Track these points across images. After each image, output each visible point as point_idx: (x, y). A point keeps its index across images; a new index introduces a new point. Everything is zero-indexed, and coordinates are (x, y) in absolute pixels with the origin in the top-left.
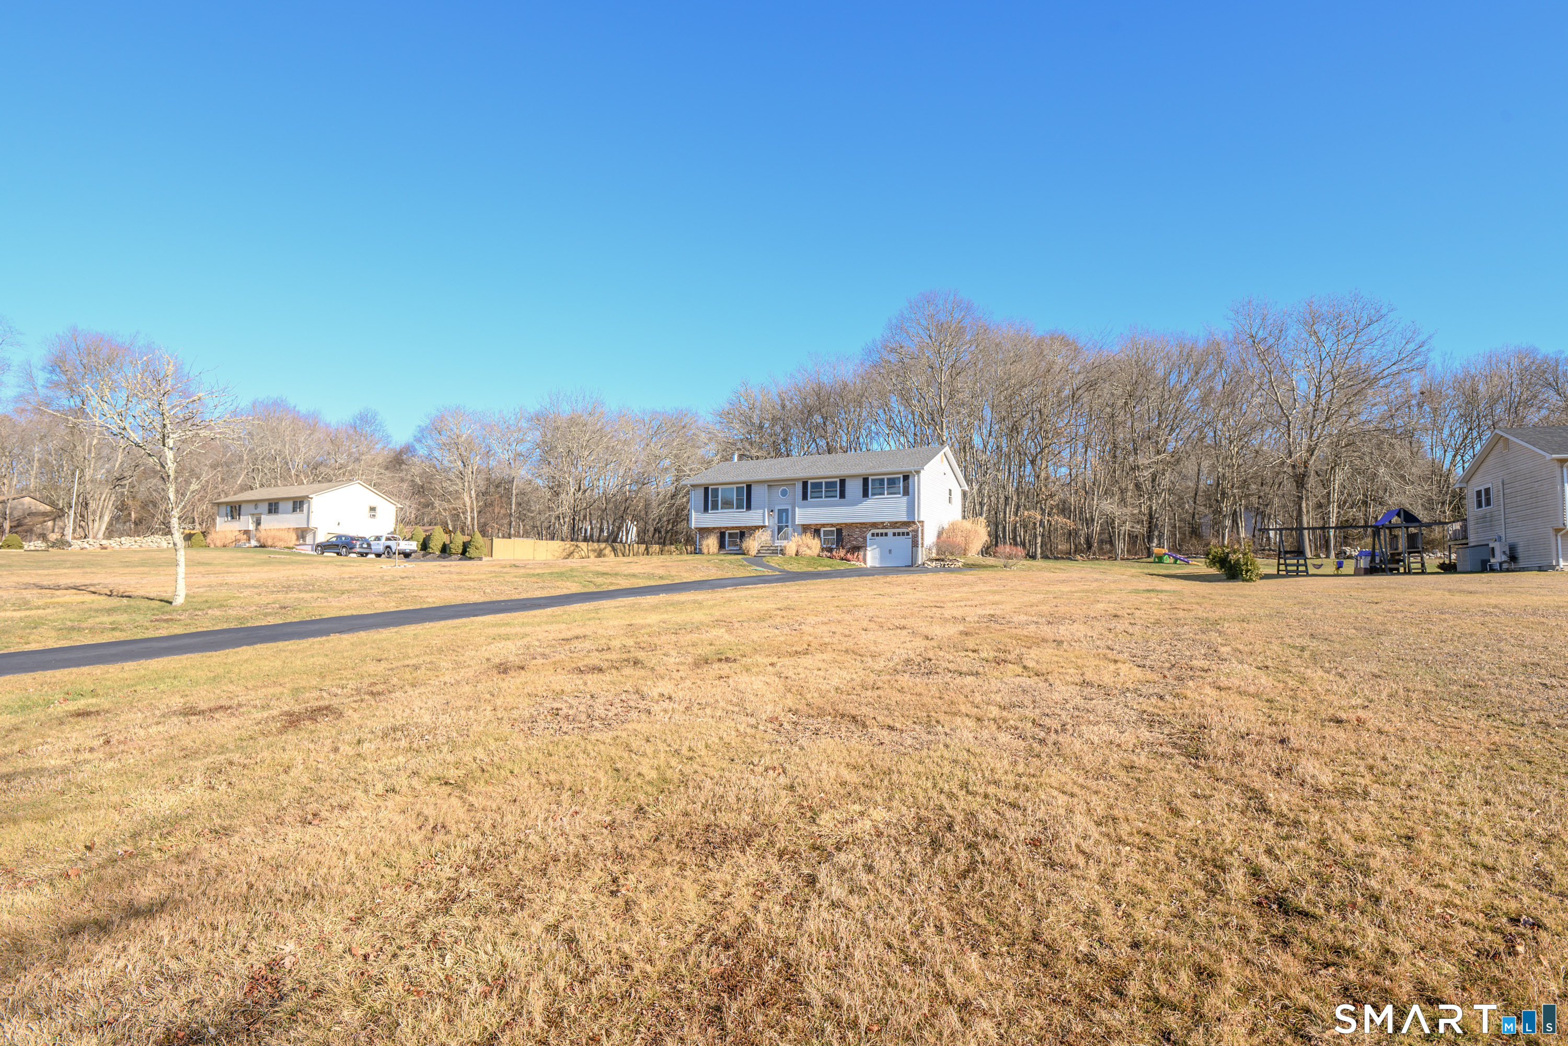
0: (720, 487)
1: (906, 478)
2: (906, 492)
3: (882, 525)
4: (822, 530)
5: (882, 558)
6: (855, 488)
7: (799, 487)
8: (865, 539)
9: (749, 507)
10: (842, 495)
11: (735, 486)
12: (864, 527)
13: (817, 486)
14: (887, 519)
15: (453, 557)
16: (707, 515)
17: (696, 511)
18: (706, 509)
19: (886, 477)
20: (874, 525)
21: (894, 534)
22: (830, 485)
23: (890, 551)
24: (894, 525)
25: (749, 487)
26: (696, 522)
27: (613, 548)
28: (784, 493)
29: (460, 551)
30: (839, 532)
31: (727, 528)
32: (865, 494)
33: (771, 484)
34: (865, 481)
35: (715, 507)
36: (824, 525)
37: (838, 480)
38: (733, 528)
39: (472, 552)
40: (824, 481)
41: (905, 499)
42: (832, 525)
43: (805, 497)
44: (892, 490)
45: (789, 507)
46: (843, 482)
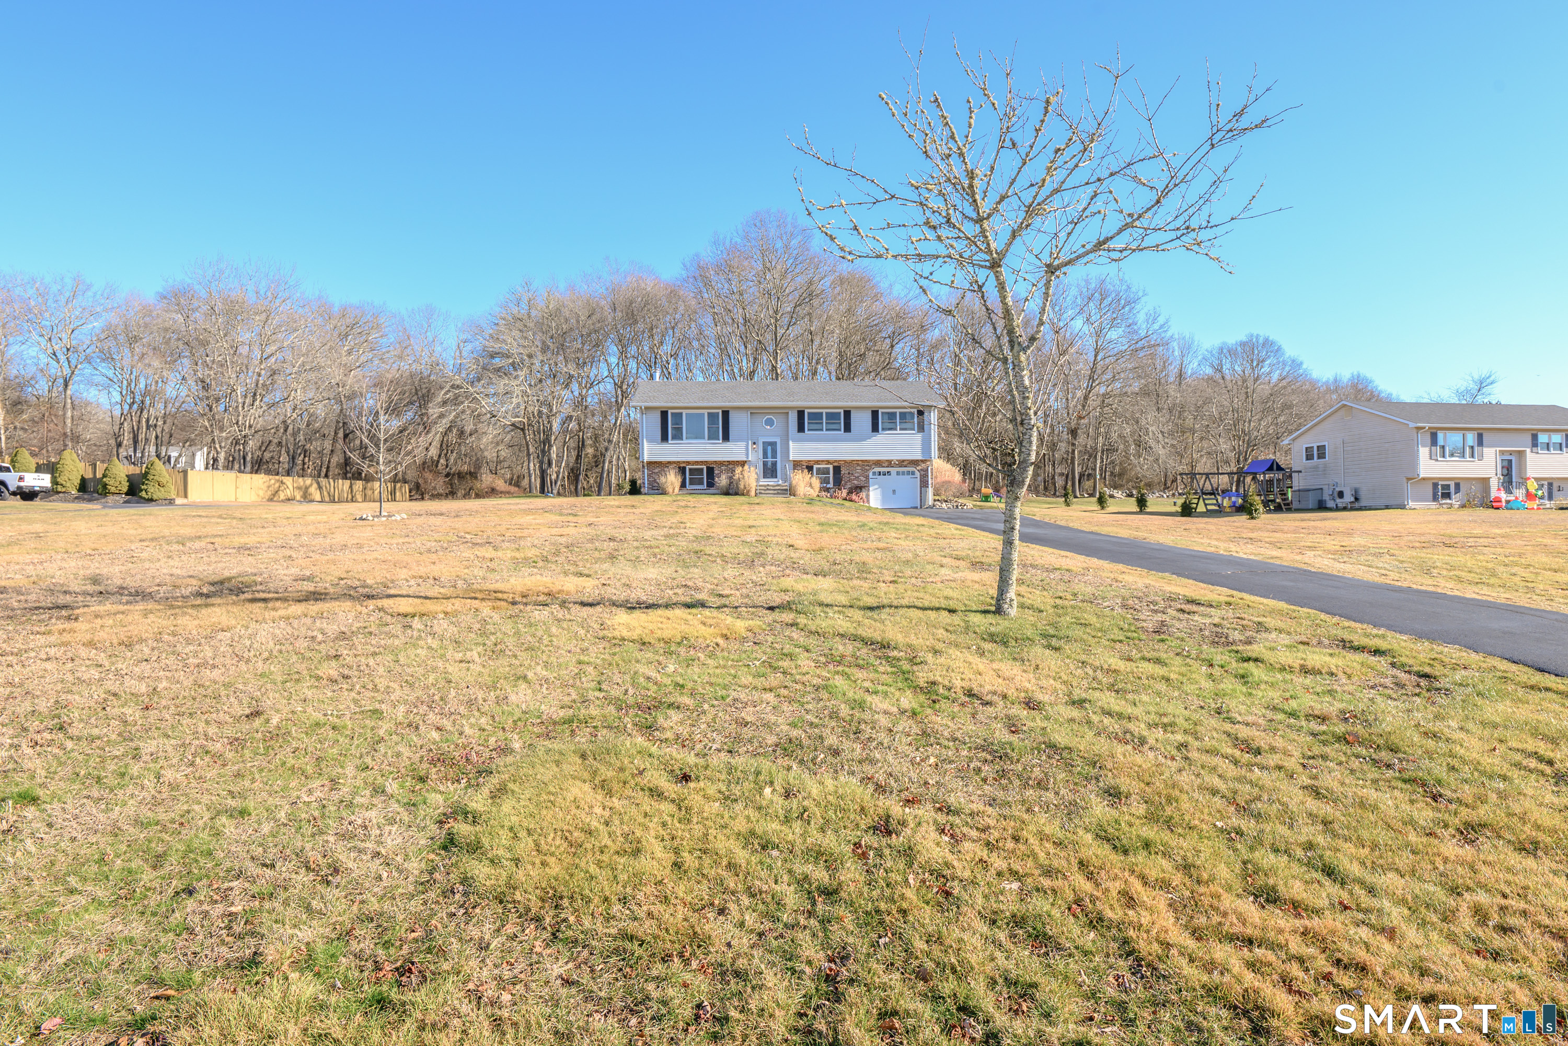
0: (684, 412)
1: (921, 413)
2: (921, 429)
3: (890, 463)
4: (815, 467)
5: (884, 498)
6: (861, 421)
7: (793, 418)
8: (867, 477)
9: (726, 438)
10: (848, 428)
11: (706, 412)
12: (866, 465)
13: (816, 417)
14: (895, 457)
15: (110, 498)
16: (665, 446)
17: (649, 441)
18: (664, 438)
19: (898, 411)
20: (878, 463)
21: (898, 473)
22: (832, 417)
23: (894, 491)
24: (902, 463)
25: (726, 414)
26: (650, 454)
27: (318, 483)
28: (770, 422)
29: (125, 489)
30: (837, 469)
31: (688, 463)
32: (875, 429)
33: (754, 411)
34: (875, 414)
35: (678, 436)
36: (817, 462)
37: (842, 411)
38: (697, 463)
39: (152, 490)
40: (824, 411)
41: (919, 436)
42: (828, 462)
43: (801, 429)
44: (904, 426)
45: (778, 440)
46: (847, 414)
